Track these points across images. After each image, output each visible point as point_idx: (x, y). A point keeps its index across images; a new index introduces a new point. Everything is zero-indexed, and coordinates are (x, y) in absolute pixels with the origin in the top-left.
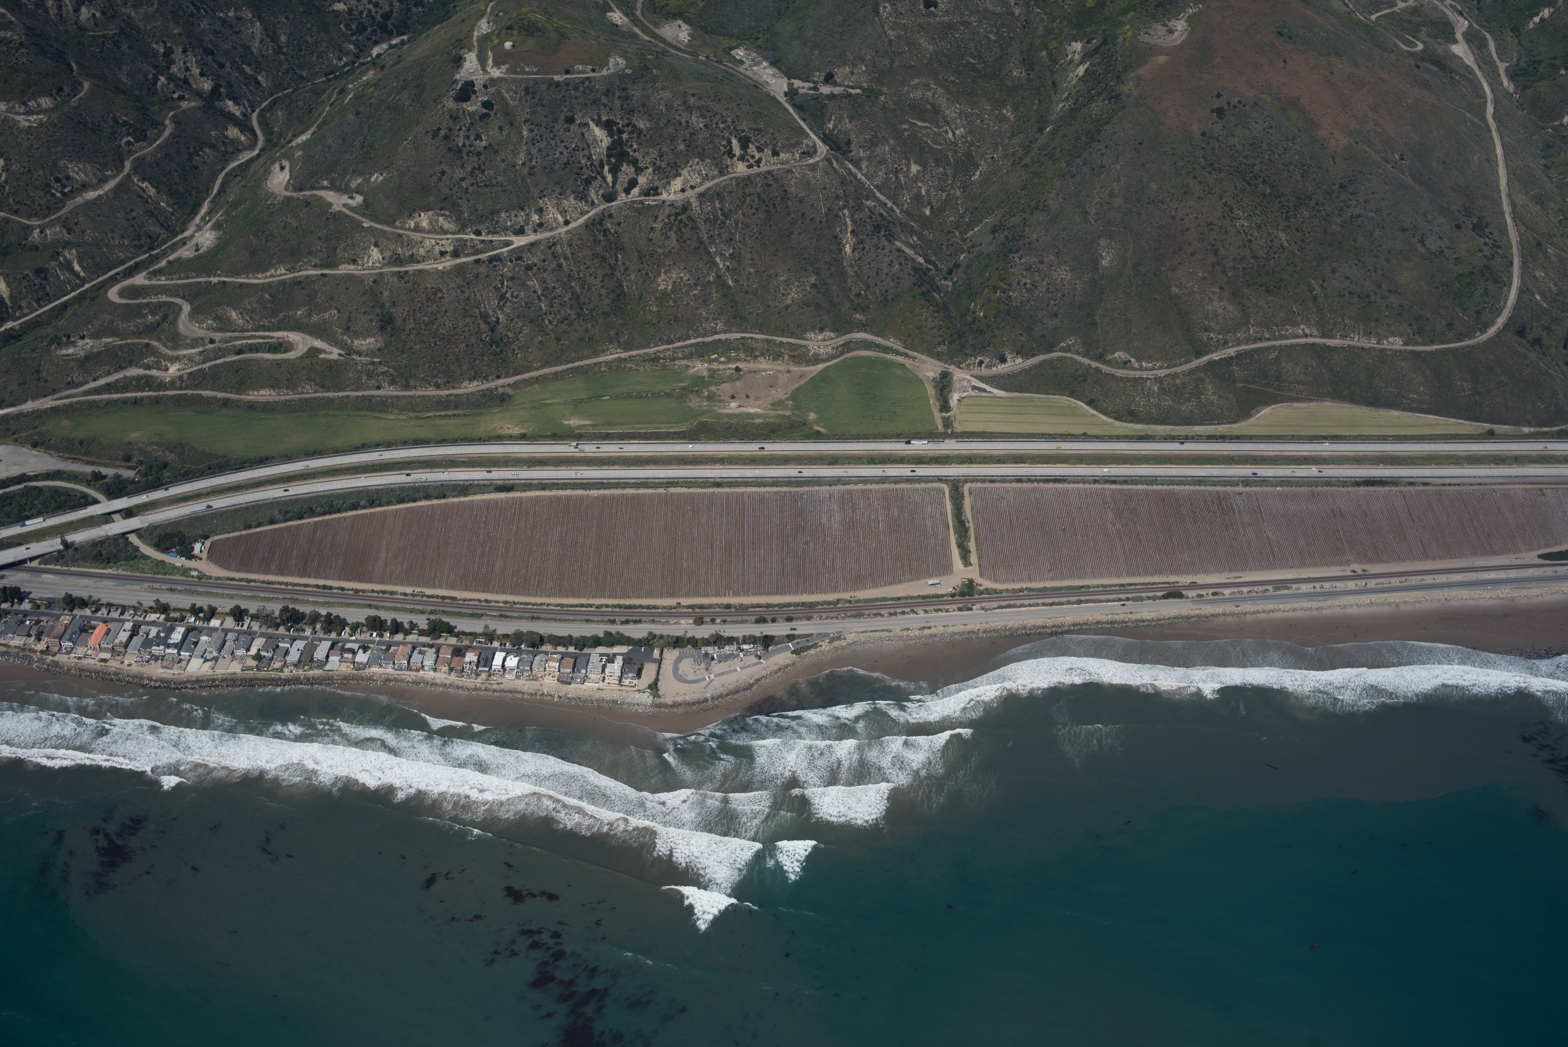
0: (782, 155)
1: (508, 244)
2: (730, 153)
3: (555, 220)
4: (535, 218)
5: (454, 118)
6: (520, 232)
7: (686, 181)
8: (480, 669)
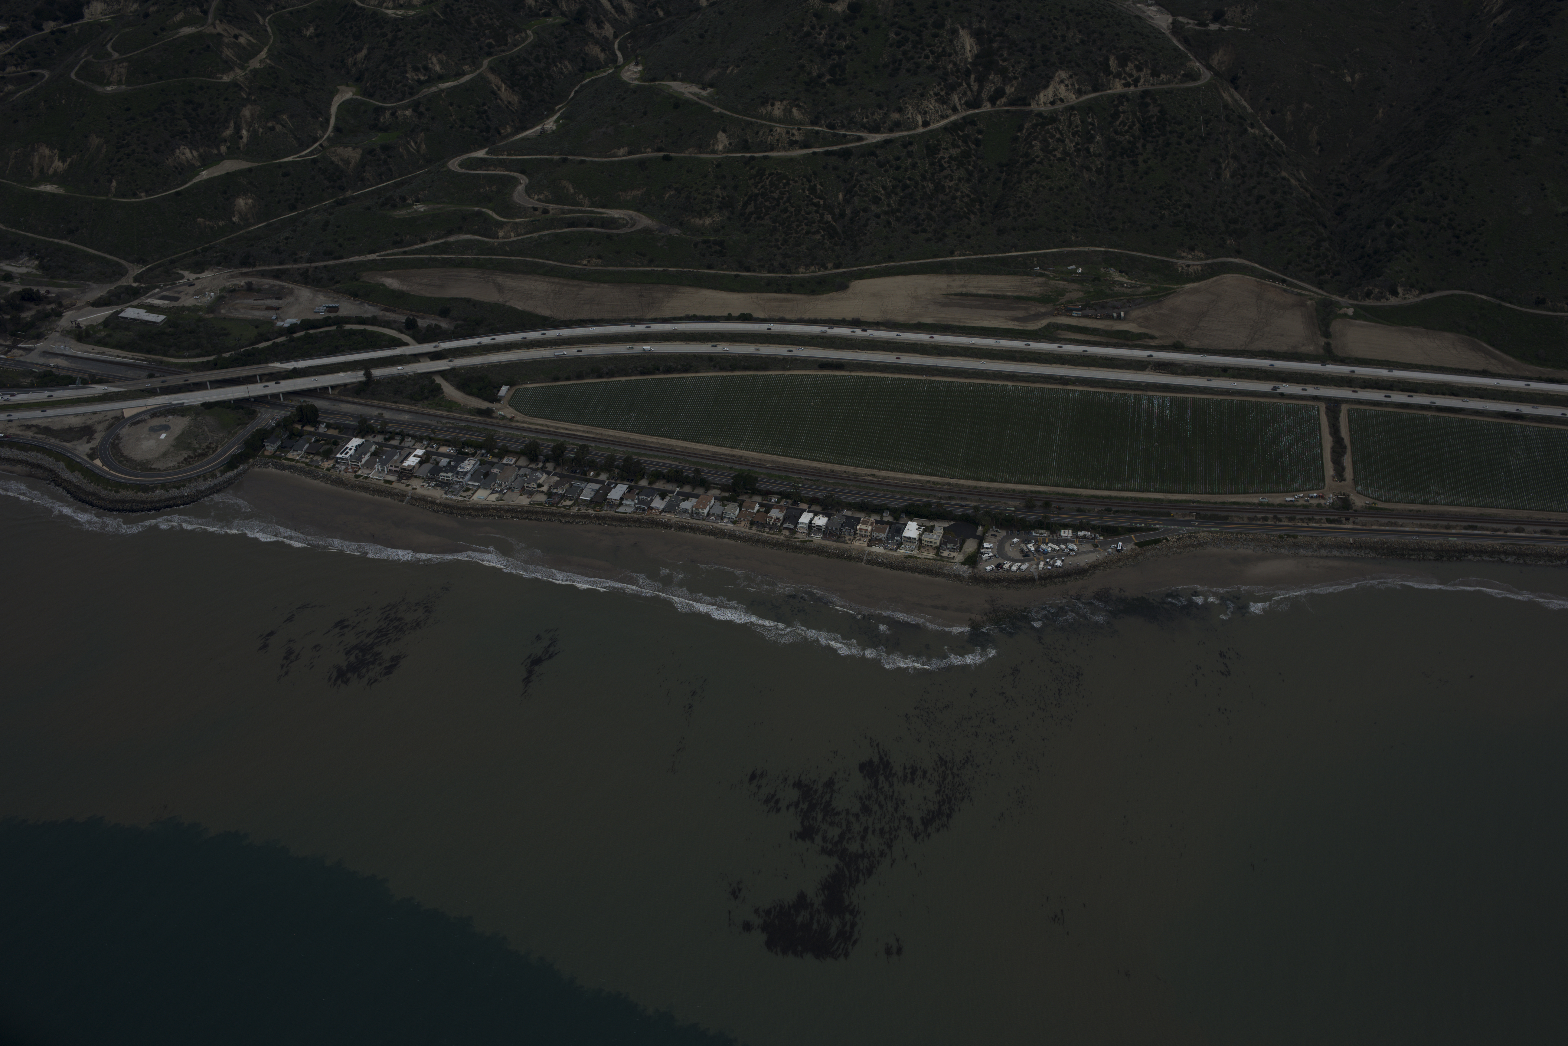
0: (1163, 76)
2: (1107, 70)
3: (914, 120)
4: (893, 117)
5: (819, 16)
8: (785, 526)
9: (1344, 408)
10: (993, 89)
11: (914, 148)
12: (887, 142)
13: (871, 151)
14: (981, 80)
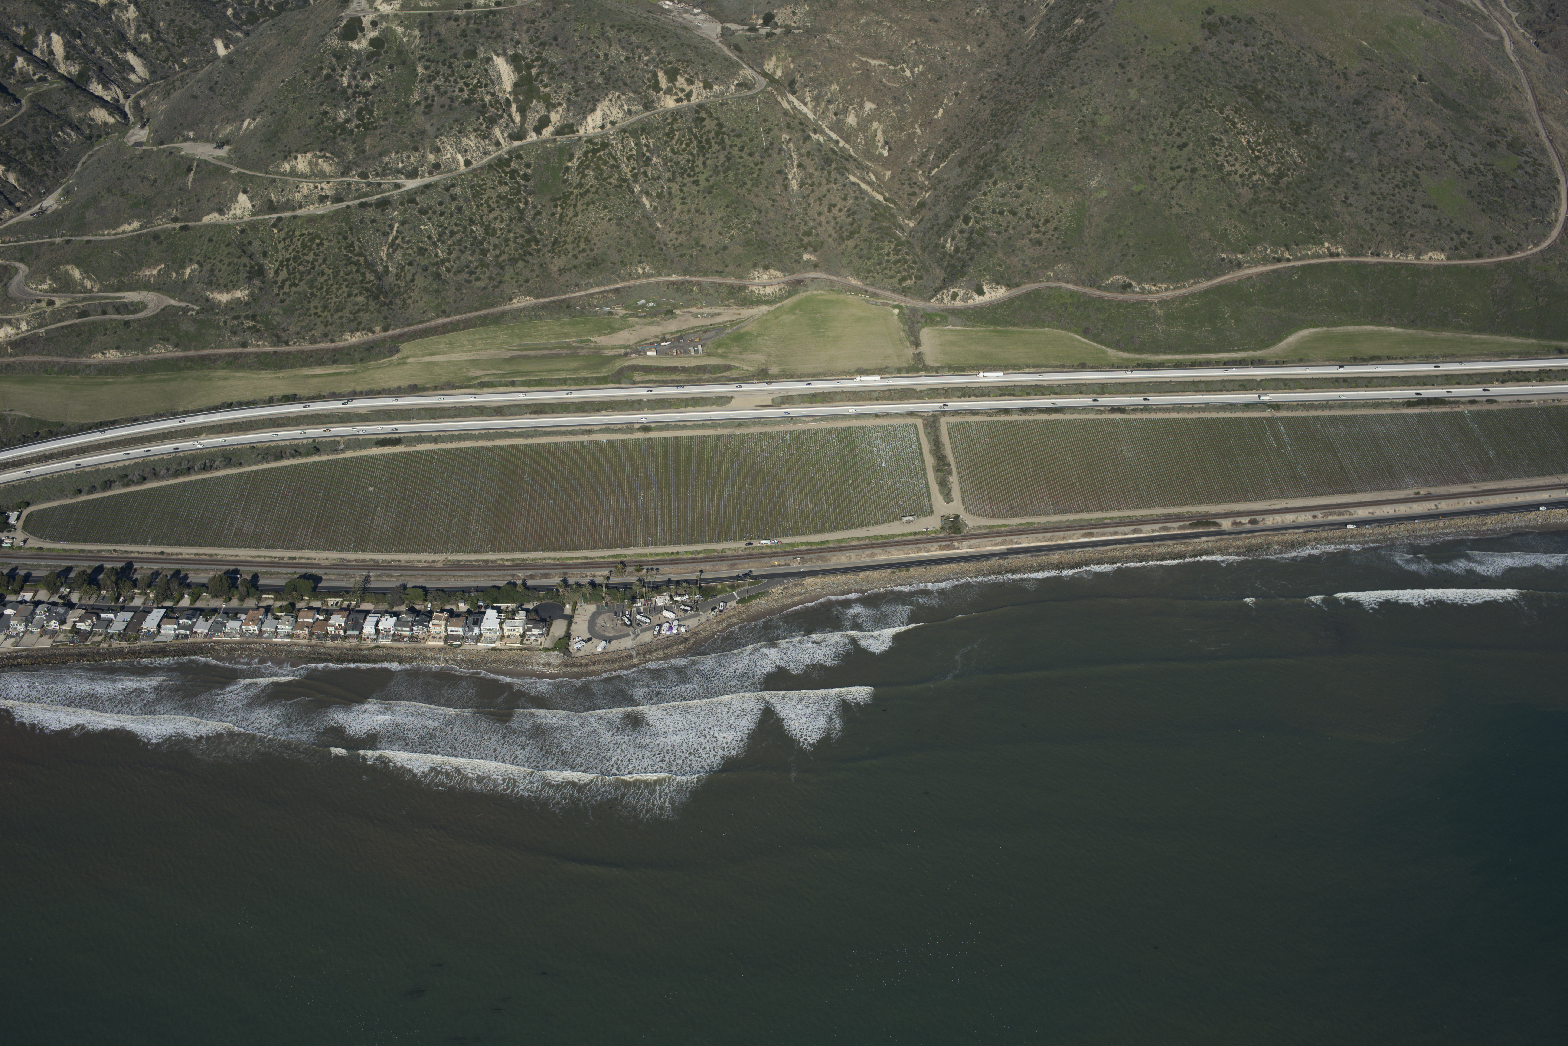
0: (715, 87)
1: (398, 186)
2: (657, 88)
5: (339, 56)
6: (413, 174)
7: (605, 116)
8: (349, 633)
9: (944, 421)
10: (537, 117)
11: (458, 190)
12: (427, 186)
13: (411, 198)
14: (522, 110)
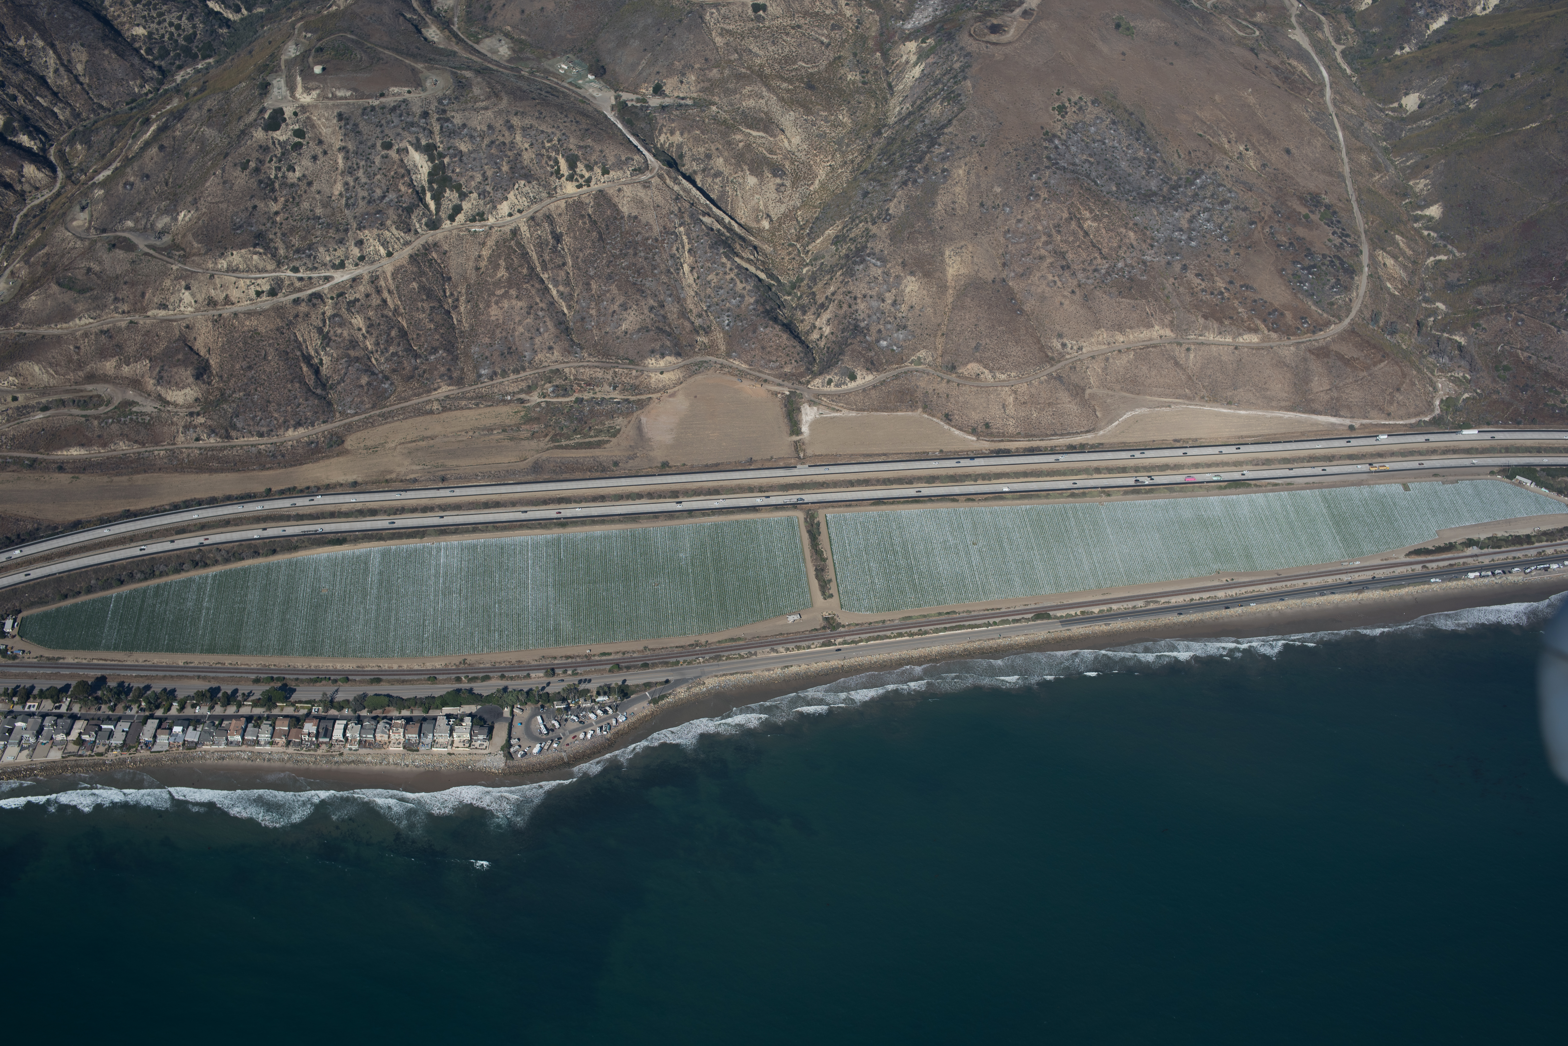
0: (612, 173)
1: (327, 279)
2: (558, 174)
3: (377, 252)
4: (356, 252)
5: (264, 149)
6: (342, 265)
7: (513, 206)
8: (321, 740)
9: (821, 513)
10: (451, 205)
11: (382, 282)
12: (354, 279)
13: (340, 291)
14: (437, 197)
